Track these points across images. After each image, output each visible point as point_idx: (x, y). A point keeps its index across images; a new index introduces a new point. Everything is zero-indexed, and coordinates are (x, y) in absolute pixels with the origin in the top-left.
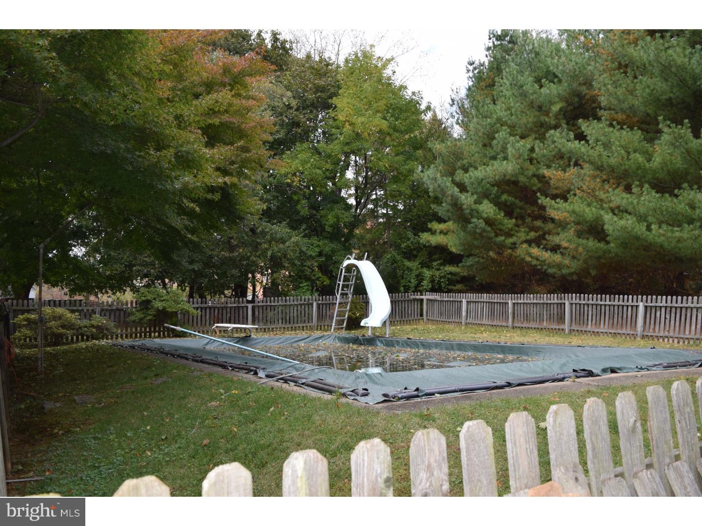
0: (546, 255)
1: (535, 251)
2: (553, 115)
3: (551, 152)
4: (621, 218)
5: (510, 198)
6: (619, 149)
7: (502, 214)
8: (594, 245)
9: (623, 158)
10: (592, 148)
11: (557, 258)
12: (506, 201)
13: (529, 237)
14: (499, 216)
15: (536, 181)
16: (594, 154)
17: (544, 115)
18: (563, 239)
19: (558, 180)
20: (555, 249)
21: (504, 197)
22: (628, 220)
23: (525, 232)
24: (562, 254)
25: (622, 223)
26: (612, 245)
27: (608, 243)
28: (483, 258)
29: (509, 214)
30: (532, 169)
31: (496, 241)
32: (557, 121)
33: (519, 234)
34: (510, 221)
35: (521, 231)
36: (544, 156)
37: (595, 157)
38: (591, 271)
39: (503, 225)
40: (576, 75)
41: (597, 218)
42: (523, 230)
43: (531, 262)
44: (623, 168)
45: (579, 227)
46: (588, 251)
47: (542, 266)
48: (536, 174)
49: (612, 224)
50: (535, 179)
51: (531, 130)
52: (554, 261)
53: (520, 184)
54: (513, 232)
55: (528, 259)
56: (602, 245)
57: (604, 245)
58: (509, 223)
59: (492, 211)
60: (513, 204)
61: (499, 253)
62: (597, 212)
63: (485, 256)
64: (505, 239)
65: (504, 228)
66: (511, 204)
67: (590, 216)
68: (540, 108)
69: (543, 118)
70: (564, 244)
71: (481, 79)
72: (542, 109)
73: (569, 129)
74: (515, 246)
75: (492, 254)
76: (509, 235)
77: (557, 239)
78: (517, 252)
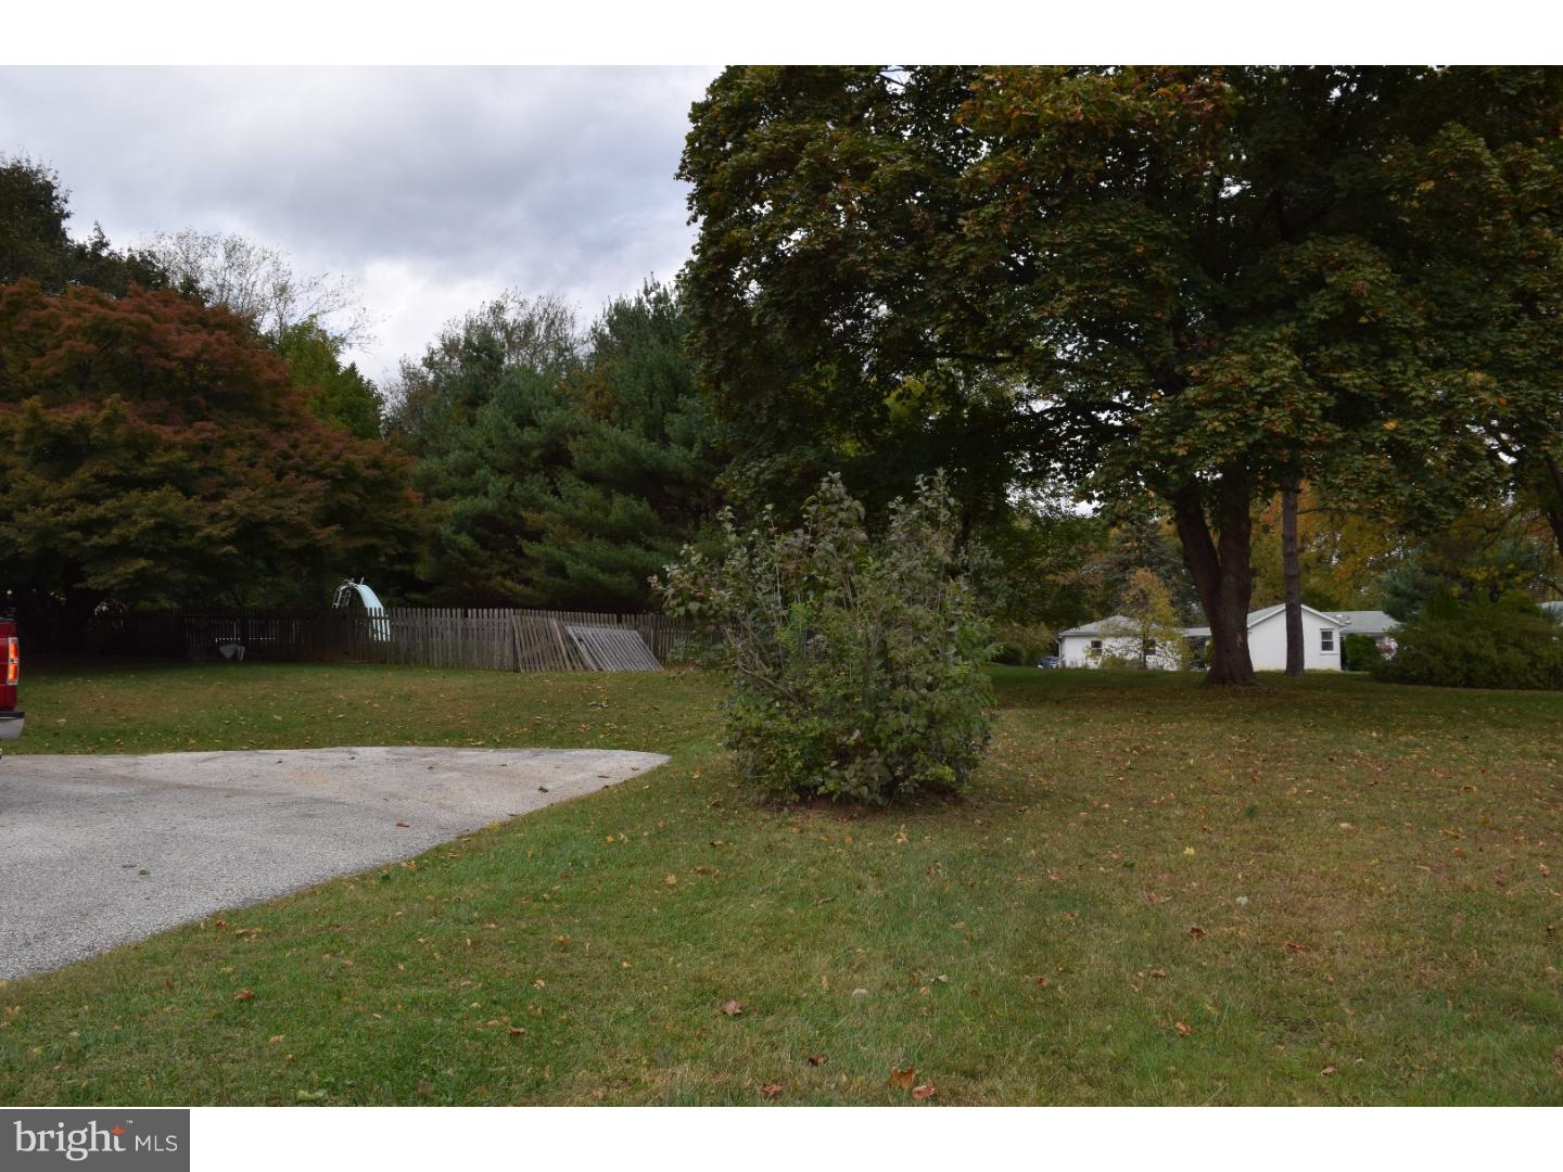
0: (519, 588)
1: (509, 583)
2: (533, 459)
6: (584, 506)
7: (478, 546)
9: (587, 513)
10: (563, 502)
13: (502, 570)
14: (475, 548)
15: (511, 518)
16: (565, 507)
17: (524, 456)
18: (535, 574)
19: (533, 522)
20: (527, 582)
21: (478, 530)
23: (499, 564)
24: (533, 587)
26: (572, 583)
29: (484, 546)
30: (509, 506)
31: (470, 572)
32: (535, 465)
33: (493, 566)
35: (495, 563)
36: (522, 496)
37: (565, 510)
39: (479, 557)
40: (556, 428)
41: (562, 560)
44: (587, 521)
45: (547, 564)
46: (556, 586)
48: (512, 511)
49: (573, 568)
50: (510, 516)
51: (510, 468)
54: (486, 564)
55: (502, 590)
56: (566, 582)
58: (484, 555)
59: (468, 543)
60: (486, 537)
62: (563, 555)
64: (480, 570)
65: (480, 559)
66: (484, 537)
68: (521, 450)
69: (523, 460)
70: (536, 578)
71: (457, 396)
72: (524, 450)
73: (545, 475)
74: (489, 577)
75: (465, 584)
76: (483, 566)
77: (529, 574)
78: (492, 583)
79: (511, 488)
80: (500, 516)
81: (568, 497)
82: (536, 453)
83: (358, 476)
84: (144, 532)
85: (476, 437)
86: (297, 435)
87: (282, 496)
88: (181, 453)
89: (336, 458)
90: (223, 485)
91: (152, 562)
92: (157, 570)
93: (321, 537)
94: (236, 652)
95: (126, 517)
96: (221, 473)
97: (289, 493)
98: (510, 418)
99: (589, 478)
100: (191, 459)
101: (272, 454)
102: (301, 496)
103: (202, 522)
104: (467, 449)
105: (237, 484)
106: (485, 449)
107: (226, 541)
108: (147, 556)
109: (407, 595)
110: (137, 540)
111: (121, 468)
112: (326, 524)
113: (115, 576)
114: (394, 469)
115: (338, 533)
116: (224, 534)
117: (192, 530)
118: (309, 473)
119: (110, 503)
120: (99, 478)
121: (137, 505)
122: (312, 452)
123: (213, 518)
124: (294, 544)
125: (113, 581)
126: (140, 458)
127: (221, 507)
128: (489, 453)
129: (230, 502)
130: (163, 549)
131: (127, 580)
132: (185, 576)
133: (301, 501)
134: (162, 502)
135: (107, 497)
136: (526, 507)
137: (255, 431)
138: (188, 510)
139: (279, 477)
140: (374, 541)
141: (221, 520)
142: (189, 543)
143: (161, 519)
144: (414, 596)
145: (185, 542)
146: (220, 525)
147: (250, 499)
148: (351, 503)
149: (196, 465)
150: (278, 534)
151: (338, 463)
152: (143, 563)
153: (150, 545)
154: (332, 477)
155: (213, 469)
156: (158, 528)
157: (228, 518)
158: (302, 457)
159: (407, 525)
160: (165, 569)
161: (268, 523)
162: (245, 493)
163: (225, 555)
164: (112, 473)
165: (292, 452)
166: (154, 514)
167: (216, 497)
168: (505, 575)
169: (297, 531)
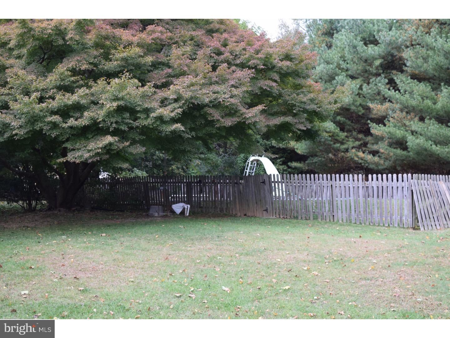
0: (369, 157)
1: (361, 154)
2: (375, 67)
3: (373, 91)
4: (417, 138)
5: (343, 119)
6: (418, 97)
7: (339, 129)
8: (400, 153)
9: (420, 102)
10: (402, 95)
11: (376, 159)
12: (340, 121)
13: (355, 145)
14: (337, 131)
15: (361, 109)
16: (403, 98)
17: (368, 66)
18: (382, 147)
19: (378, 110)
20: (374, 153)
21: (339, 118)
22: (420, 139)
23: (352, 141)
24: (379, 156)
25: (418, 141)
26: (411, 153)
27: (409, 152)
28: (324, 158)
29: (342, 130)
30: (359, 101)
31: (334, 147)
32: (377, 71)
33: (349, 143)
34: (343, 134)
35: (350, 141)
36: (369, 93)
37: (404, 101)
38: (397, 167)
39: (339, 136)
40: (392, 43)
41: (403, 137)
42: (351, 140)
43: (358, 161)
44: (420, 108)
45: (390, 140)
46: (396, 156)
47: (365, 164)
48: (362, 104)
49: (412, 142)
50: (361, 107)
51: (359, 74)
52: (374, 161)
53: (351, 111)
54: (344, 141)
55: (356, 159)
56: (405, 153)
57: (407, 153)
58: (343, 135)
59: (333, 127)
60: (344, 123)
61: (334, 155)
62: (403, 133)
63: (326, 157)
64: (340, 146)
65: (339, 138)
66: (343, 123)
67: (400, 135)
68: (366, 61)
69: (368, 68)
70: (382, 150)
71: (318, 29)
72: (367, 61)
73: (385, 77)
74: (347, 150)
75: (330, 155)
76: (342, 143)
77: (375, 147)
78: (348, 155)
79: (361, 88)
80: (353, 108)
81: (405, 91)
82: (378, 63)
83: (274, 67)
84: (109, 114)
85: (333, 55)
86: (225, 35)
87: (217, 83)
88: (137, 50)
89: (257, 52)
90: (170, 76)
91: (117, 139)
92: (121, 146)
93: (250, 115)
94: (184, 209)
95: (95, 103)
96: (169, 67)
97: (222, 81)
98: (359, 38)
99: (418, 77)
100: (146, 54)
101: (208, 51)
102: (232, 83)
103: (155, 104)
104: (328, 63)
105: (183, 74)
106: (341, 62)
107: (174, 120)
108: (113, 134)
109: (289, 164)
110: (104, 120)
111: (91, 63)
112: (251, 105)
113: (89, 151)
114: (302, 61)
115: (263, 112)
116: (173, 115)
117: (147, 111)
118: (237, 65)
119: (82, 91)
120: (74, 72)
121: (103, 92)
122: (238, 49)
123: (164, 102)
124: (228, 122)
125: (87, 155)
126: (107, 56)
127: (170, 93)
128: (344, 66)
129: (177, 87)
130: (124, 128)
131: (98, 154)
132: (144, 149)
133: (233, 86)
134: (122, 87)
135: (80, 87)
136: (372, 100)
137: (193, 33)
138: (144, 96)
139: (214, 68)
140: (289, 119)
141: (170, 104)
142: (146, 123)
143: (121, 103)
144: (294, 164)
145: (143, 122)
146: (170, 108)
147: (192, 85)
148: (271, 87)
149: (149, 59)
150: (216, 115)
151: (260, 56)
152: (109, 139)
153: (114, 125)
154: (255, 68)
155: (163, 64)
156: (120, 110)
157: (176, 100)
158: (231, 53)
159: (312, 107)
160: (128, 144)
161: (207, 105)
162: (187, 80)
163: (174, 132)
164: (84, 67)
165: (223, 49)
166: (116, 99)
167: (166, 85)
168: (359, 148)
169: (231, 112)
